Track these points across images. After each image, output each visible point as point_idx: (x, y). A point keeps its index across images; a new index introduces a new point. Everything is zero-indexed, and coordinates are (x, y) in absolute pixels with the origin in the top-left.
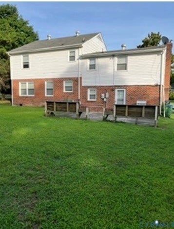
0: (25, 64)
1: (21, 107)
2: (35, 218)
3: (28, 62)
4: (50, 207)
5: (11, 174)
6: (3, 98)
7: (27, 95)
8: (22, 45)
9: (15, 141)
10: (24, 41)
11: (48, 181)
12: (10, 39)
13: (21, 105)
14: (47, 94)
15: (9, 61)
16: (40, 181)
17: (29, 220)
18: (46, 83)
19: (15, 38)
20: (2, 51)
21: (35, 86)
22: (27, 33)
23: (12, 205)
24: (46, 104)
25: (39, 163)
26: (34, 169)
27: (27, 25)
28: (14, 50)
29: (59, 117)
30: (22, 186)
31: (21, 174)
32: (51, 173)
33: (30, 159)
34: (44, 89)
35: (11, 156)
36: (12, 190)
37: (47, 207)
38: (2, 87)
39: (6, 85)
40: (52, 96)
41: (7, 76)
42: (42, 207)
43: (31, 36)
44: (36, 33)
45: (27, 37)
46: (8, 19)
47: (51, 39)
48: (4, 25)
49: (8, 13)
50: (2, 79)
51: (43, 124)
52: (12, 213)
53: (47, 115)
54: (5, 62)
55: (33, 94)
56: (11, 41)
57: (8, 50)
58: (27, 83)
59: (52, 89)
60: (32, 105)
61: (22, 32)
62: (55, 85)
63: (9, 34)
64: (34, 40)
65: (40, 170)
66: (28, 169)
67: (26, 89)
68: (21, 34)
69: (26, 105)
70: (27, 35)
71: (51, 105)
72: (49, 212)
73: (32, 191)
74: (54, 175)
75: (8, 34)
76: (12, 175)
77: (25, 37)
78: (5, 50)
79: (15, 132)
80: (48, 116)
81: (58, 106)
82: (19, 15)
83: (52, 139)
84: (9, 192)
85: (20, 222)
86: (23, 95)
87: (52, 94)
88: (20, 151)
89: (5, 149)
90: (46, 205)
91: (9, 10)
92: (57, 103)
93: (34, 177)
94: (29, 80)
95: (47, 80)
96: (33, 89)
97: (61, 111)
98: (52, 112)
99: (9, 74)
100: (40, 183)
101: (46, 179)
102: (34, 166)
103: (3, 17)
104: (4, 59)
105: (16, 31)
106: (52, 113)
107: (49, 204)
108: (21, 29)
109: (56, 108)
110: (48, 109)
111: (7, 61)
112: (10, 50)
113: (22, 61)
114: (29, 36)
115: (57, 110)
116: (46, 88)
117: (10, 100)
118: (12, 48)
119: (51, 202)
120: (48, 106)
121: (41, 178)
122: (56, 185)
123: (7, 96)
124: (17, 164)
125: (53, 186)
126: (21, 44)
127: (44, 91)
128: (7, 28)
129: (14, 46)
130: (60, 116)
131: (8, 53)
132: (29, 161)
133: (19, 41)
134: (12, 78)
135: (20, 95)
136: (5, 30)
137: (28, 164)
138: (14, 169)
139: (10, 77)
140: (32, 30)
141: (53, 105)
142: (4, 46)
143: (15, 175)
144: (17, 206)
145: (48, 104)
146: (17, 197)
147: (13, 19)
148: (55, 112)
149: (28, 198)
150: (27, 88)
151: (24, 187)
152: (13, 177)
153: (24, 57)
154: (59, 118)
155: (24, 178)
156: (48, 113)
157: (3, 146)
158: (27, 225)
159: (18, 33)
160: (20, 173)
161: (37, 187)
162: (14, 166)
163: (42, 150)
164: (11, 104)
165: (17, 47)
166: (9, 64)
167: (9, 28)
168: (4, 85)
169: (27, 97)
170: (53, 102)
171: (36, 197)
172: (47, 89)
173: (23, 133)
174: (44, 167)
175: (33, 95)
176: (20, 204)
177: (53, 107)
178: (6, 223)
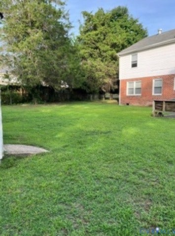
0: (133, 63)
1: (127, 106)
2: (151, 220)
3: (136, 61)
4: (166, 214)
5: (124, 170)
6: (110, 98)
7: (134, 94)
8: (131, 45)
9: (125, 140)
10: (133, 40)
11: (162, 186)
12: (120, 41)
13: (128, 104)
14: (155, 93)
15: (118, 62)
16: (153, 183)
17: (145, 220)
18: (154, 81)
19: (125, 38)
20: (113, 53)
21: (142, 85)
22: (136, 31)
23: (127, 201)
24: (154, 103)
25: (151, 165)
26: (145, 170)
27: (137, 23)
28: (123, 50)
29: (168, 117)
30: (135, 185)
31: (134, 173)
32: (165, 178)
33: (141, 159)
34: (152, 88)
35: (123, 154)
36: (127, 186)
37: (163, 213)
38: (111, 87)
39: (114, 85)
40: (161, 94)
41: (115, 76)
42: (157, 211)
43: (141, 33)
44: (145, 29)
45: (136, 35)
46: (118, 21)
47: (162, 33)
48: (115, 28)
49: (119, 15)
50: (111, 80)
51: (151, 124)
52: (129, 209)
53: (154, 115)
54: (114, 63)
55: (140, 93)
56: (121, 42)
57: (118, 51)
58: (135, 82)
59: (161, 87)
60: (138, 104)
61: (132, 32)
62: (164, 83)
63: (120, 36)
64: (143, 37)
65: (152, 172)
66: (140, 169)
67: (133, 89)
68: (130, 33)
69: (133, 104)
70: (136, 33)
71: (159, 105)
72: (165, 218)
73: (146, 192)
74: (168, 181)
75: (118, 37)
76: (125, 172)
77: (134, 36)
78: (115, 52)
79: (124, 131)
80: (156, 116)
81: (168, 106)
82: (130, 15)
83: (163, 141)
84: (124, 188)
85: (137, 220)
86: (130, 95)
87: (160, 93)
88: (130, 150)
89: (117, 146)
90: (162, 211)
91: (121, 12)
92: (166, 102)
93: (146, 178)
94: (137, 79)
95: (155, 77)
96: (140, 88)
97: (170, 111)
98: (160, 112)
99: (118, 74)
100: (153, 186)
101: (159, 183)
102: (145, 167)
103: (114, 20)
104: (114, 61)
105: (126, 32)
106: (160, 114)
107: (165, 210)
108: (131, 29)
109: (166, 107)
110: (156, 108)
111: (116, 63)
112: (120, 51)
113: (131, 61)
114: (138, 34)
115: (166, 110)
116: (154, 86)
117: (118, 99)
118: (121, 49)
119: (167, 209)
120: (156, 106)
121: (153, 181)
122: (172, 192)
123: (115, 96)
124: (129, 162)
125: (168, 192)
126: (130, 43)
127: (152, 89)
128: (118, 30)
129: (124, 47)
130: (170, 116)
131: (118, 54)
132: (141, 162)
133: (128, 41)
134: (121, 78)
135: (127, 94)
136: (116, 32)
137: (139, 164)
138: (127, 167)
139: (118, 77)
140: (141, 27)
141: (162, 104)
142: (114, 48)
143: (128, 173)
144: (133, 203)
145: (156, 104)
146: (132, 194)
147: (124, 20)
148: (164, 112)
149: (142, 198)
150: (135, 87)
151: (137, 186)
152: (127, 174)
153: (133, 56)
154: (168, 119)
155: (136, 177)
156: (156, 113)
157: (115, 143)
158: (144, 225)
159: (128, 34)
160: (132, 172)
161: (151, 190)
162: (126, 164)
163: (153, 152)
164: (118, 104)
165: (126, 47)
166: (118, 65)
167: (120, 30)
168: (112, 86)
169: (134, 96)
170: (162, 102)
171: (150, 200)
172: (155, 88)
173: (132, 133)
174: (156, 169)
175: (140, 95)
176: (135, 202)
177: (162, 107)
178: (124, 217)
